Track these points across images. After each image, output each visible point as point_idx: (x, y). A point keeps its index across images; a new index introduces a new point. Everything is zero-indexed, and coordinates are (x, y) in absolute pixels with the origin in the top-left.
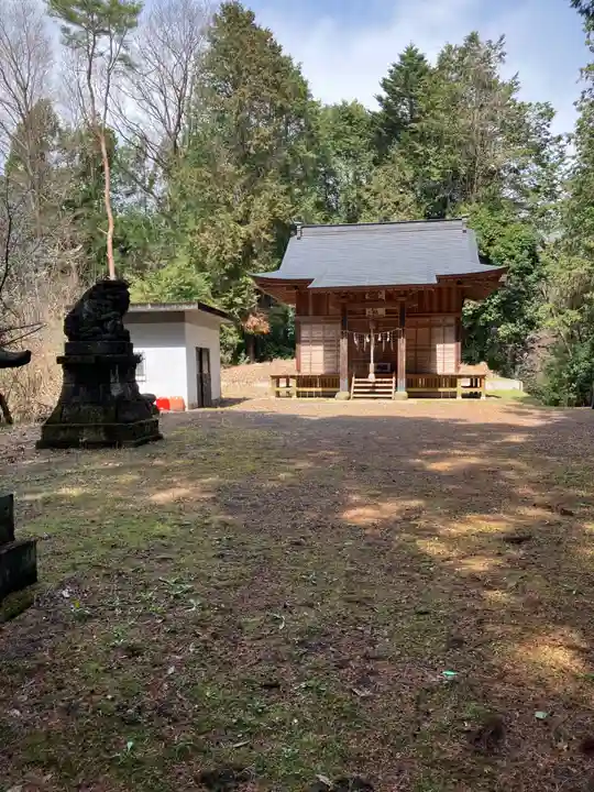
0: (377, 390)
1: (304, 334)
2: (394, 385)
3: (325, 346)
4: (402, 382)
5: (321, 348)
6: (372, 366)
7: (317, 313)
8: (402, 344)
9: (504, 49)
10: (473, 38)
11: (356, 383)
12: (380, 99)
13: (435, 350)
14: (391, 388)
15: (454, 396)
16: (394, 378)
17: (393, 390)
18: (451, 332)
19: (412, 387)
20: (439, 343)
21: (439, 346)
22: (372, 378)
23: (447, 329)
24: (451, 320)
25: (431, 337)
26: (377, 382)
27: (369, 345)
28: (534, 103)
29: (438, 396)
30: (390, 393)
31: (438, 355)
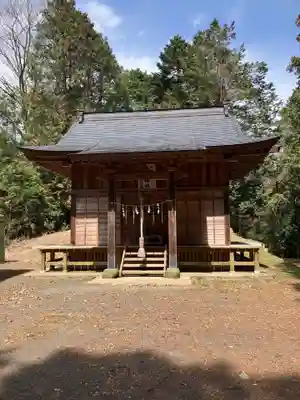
0: (148, 265)
1: (80, 207)
2: (165, 259)
3: (99, 218)
4: (174, 258)
5: (96, 220)
6: (142, 239)
7: (92, 186)
8: (173, 216)
9: (235, 31)
10: (215, 23)
11: (127, 256)
12: (158, 65)
13: (205, 222)
14: (162, 262)
15: (227, 269)
16: (165, 253)
17: (164, 265)
18: (220, 205)
19: (184, 260)
20: (210, 215)
21: (208, 219)
22: (141, 252)
23: (216, 202)
24: (219, 193)
25: (200, 209)
26: (147, 256)
27: (138, 217)
28: (255, 63)
29: (209, 270)
30: (162, 269)
31: (209, 227)
